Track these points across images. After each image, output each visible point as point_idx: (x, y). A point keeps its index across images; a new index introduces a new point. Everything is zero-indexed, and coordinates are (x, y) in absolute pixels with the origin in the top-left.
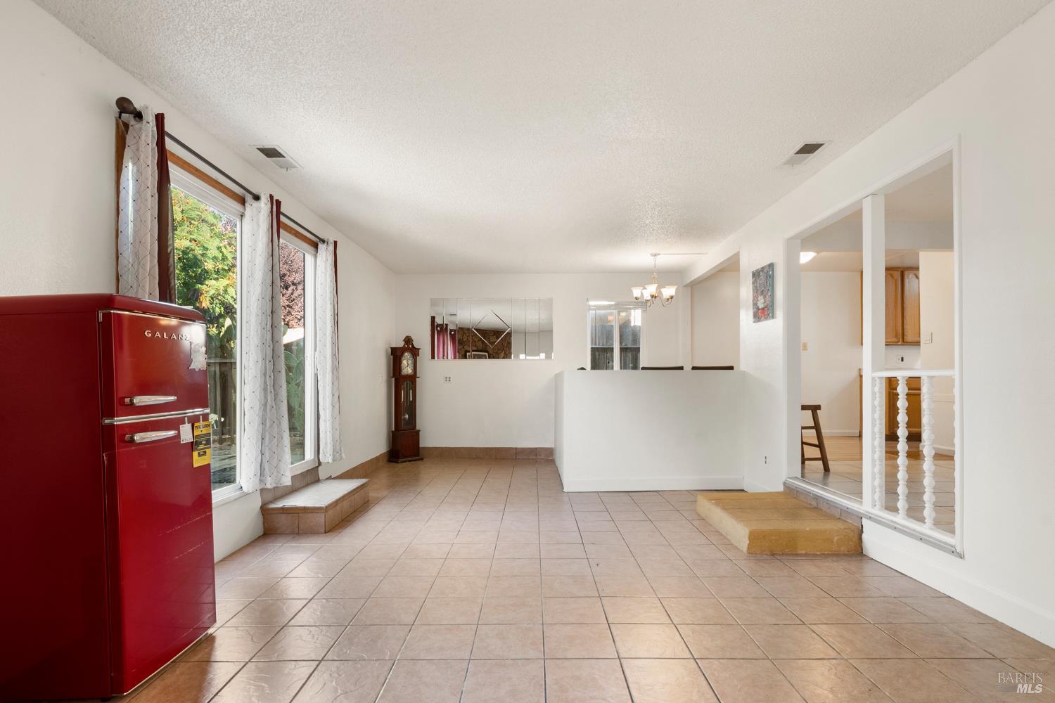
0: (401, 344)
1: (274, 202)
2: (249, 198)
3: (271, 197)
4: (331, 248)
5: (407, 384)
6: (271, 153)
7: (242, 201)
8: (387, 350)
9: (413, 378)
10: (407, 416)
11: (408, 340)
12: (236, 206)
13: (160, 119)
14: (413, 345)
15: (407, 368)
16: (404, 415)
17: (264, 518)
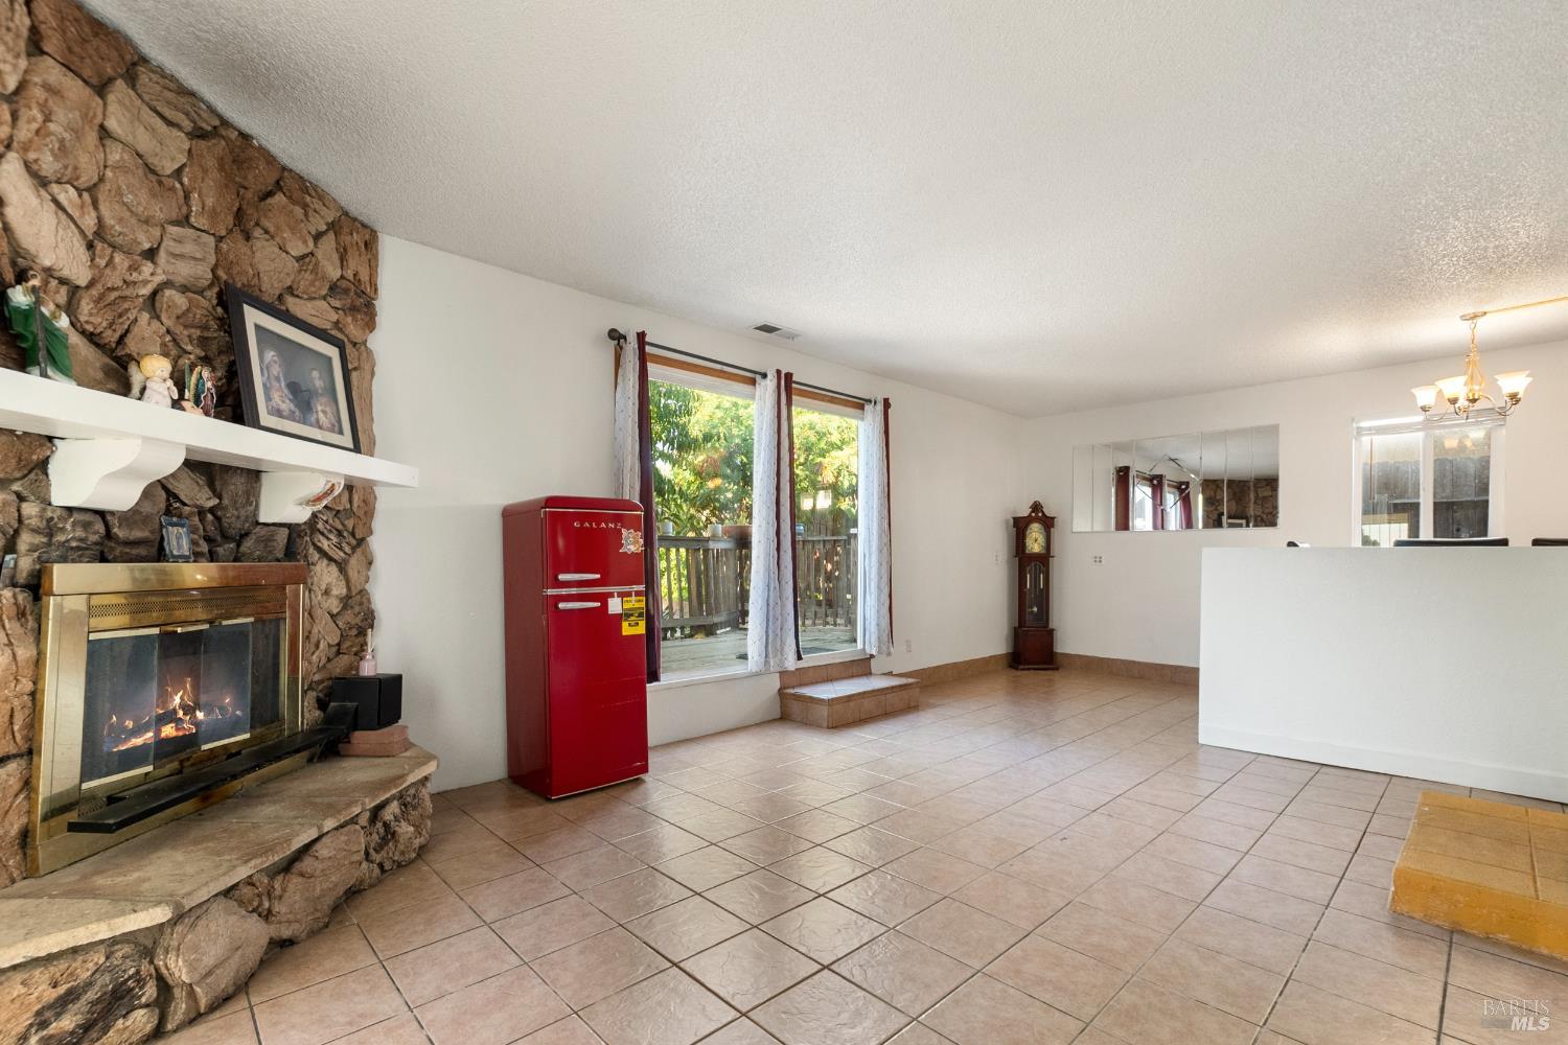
0: (1025, 512)
1: (783, 376)
2: (758, 377)
3: (778, 372)
4: (880, 407)
5: (1035, 565)
6: (767, 329)
7: (753, 382)
8: (1007, 522)
9: (1044, 560)
10: (1035, 609)
11: (1036, 507)
12: (747, 388)
13: (641, 336)
14: (1043, 512)
15: (1035, 544)
16: (1032, 608)
17: (781, 702)
